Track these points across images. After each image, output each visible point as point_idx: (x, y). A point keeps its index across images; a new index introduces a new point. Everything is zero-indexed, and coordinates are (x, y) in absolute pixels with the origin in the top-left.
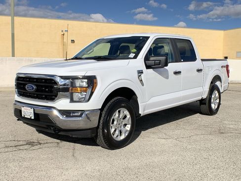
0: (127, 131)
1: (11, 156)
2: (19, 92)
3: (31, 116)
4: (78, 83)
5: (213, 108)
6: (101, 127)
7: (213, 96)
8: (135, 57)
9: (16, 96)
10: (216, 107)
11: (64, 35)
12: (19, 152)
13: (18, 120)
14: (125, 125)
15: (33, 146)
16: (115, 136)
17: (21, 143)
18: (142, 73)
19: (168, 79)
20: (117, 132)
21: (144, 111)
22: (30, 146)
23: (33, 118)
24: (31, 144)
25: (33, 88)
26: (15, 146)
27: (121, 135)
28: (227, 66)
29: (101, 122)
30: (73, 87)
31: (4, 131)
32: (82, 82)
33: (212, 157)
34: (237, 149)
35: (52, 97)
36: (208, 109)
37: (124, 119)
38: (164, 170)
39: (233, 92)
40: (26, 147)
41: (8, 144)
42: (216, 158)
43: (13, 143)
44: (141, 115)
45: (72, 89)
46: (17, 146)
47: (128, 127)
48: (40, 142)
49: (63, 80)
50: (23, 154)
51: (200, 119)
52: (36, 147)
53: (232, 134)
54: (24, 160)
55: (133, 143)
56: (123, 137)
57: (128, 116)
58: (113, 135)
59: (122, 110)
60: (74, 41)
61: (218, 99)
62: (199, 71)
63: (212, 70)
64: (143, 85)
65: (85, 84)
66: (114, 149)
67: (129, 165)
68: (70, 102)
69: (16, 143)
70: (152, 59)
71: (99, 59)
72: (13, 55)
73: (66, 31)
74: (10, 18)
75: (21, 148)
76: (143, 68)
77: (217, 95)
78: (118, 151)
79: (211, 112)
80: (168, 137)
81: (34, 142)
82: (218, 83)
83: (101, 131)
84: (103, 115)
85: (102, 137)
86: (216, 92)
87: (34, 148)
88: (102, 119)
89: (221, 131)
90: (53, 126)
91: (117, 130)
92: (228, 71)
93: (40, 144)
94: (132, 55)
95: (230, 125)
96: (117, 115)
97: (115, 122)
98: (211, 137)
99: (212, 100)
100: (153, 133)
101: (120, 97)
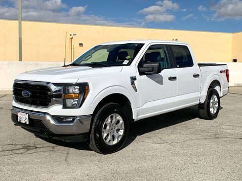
0: (120, 136)
1: (6, 159)
2: (16, 97)
3: (26, 121)
4: (71, 90)
5: (212, 112)
6: (93, 132)
7: (211, 101)
8: (129, 64)
9: (14, 102)
10: (215, 112)
11: (72, 38)
12: (14, 156)
13: (15, 125)
14: (118, 130)
15: (29, 150)
16: (108, 141)
17: (18, 147)
18: (136, 79)
19: (162, 84)
20: (110, 137)
21: (138, 116)
22: (26, 150)
23: (28, 123)
24: (27, 148)
25: (28, 95)
26: (12, 150)
27: (113, 140)
28: (227, 71)
29: (93, 127)
30: (66, 94)
31: (3, 135)
32: (75, 89)
33: (202, 162)
34: (228, 154)
35: (46, 103)
36: (206, 113)
37: (116, 124)
38: (152, 175)
39: (238, 96)
40: (22, 151)
41: (5, 147)
42: (205, 163)
43: (10, 147)
44: (135, 120)
45: (64, 96)
46: (13, 150)
47: (121, 132)
48: (37, 146)
49: (56, 87)
50: (17, 158)
51: (198, 123)
52: (32, 151)
53: (227, 139)
54: (18, 163)
55: (127, 148)
56: (115, 142)
57: (121, 121)
58: (106, 140)
59: (114, 115)
60: (82, 44)
61: (217, 104)
62: (196, 76)
63: (210, 75)
64: (136, 91)
65: (77, 91)
66: (106, 154)
67: (118, 170)
68: (63, 108)
69: (13, 147)
70: (145, 65)
71: (95, 65)
72: (20, 59)
73: (74, 34)
74: (17, 22)
75: (17, 152)
76: (137, 74)
77: (216, 99)
78: (110, 155)
79: (210, 117)
80: (162, 142)
81: (30, 146)
82: (217, 88)
83: (93, 136)
84: (95, 121)
85: (94, 141)
86: (215, 97)
87: (29, 152)
88: (94, 124)
89: (217, 136)
90: (46, 132)
91: (110, 135)
92: (228, 76)
93: (36, 148)
94: (126, 62)
95: (227, 130)
96: (110, 120)
97: (108, 128)
98: (205, 142)
99: (211, 105)
100: (149, 137)
101: (113, 103)
